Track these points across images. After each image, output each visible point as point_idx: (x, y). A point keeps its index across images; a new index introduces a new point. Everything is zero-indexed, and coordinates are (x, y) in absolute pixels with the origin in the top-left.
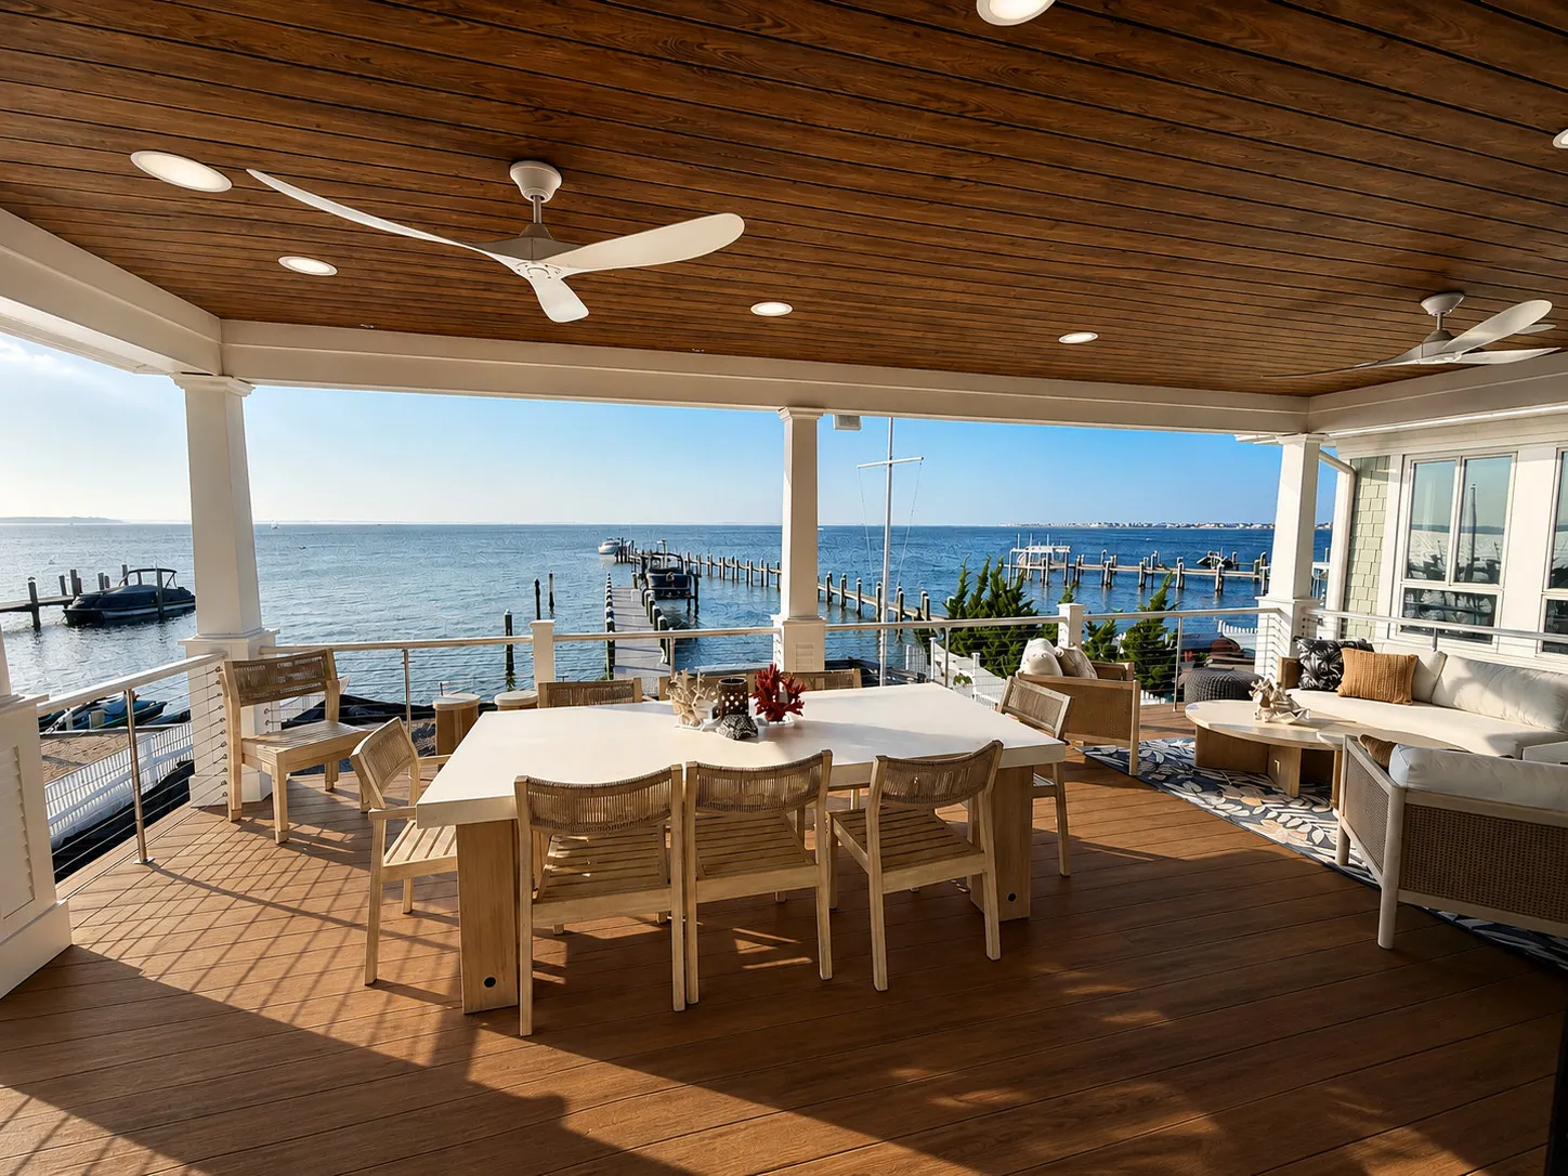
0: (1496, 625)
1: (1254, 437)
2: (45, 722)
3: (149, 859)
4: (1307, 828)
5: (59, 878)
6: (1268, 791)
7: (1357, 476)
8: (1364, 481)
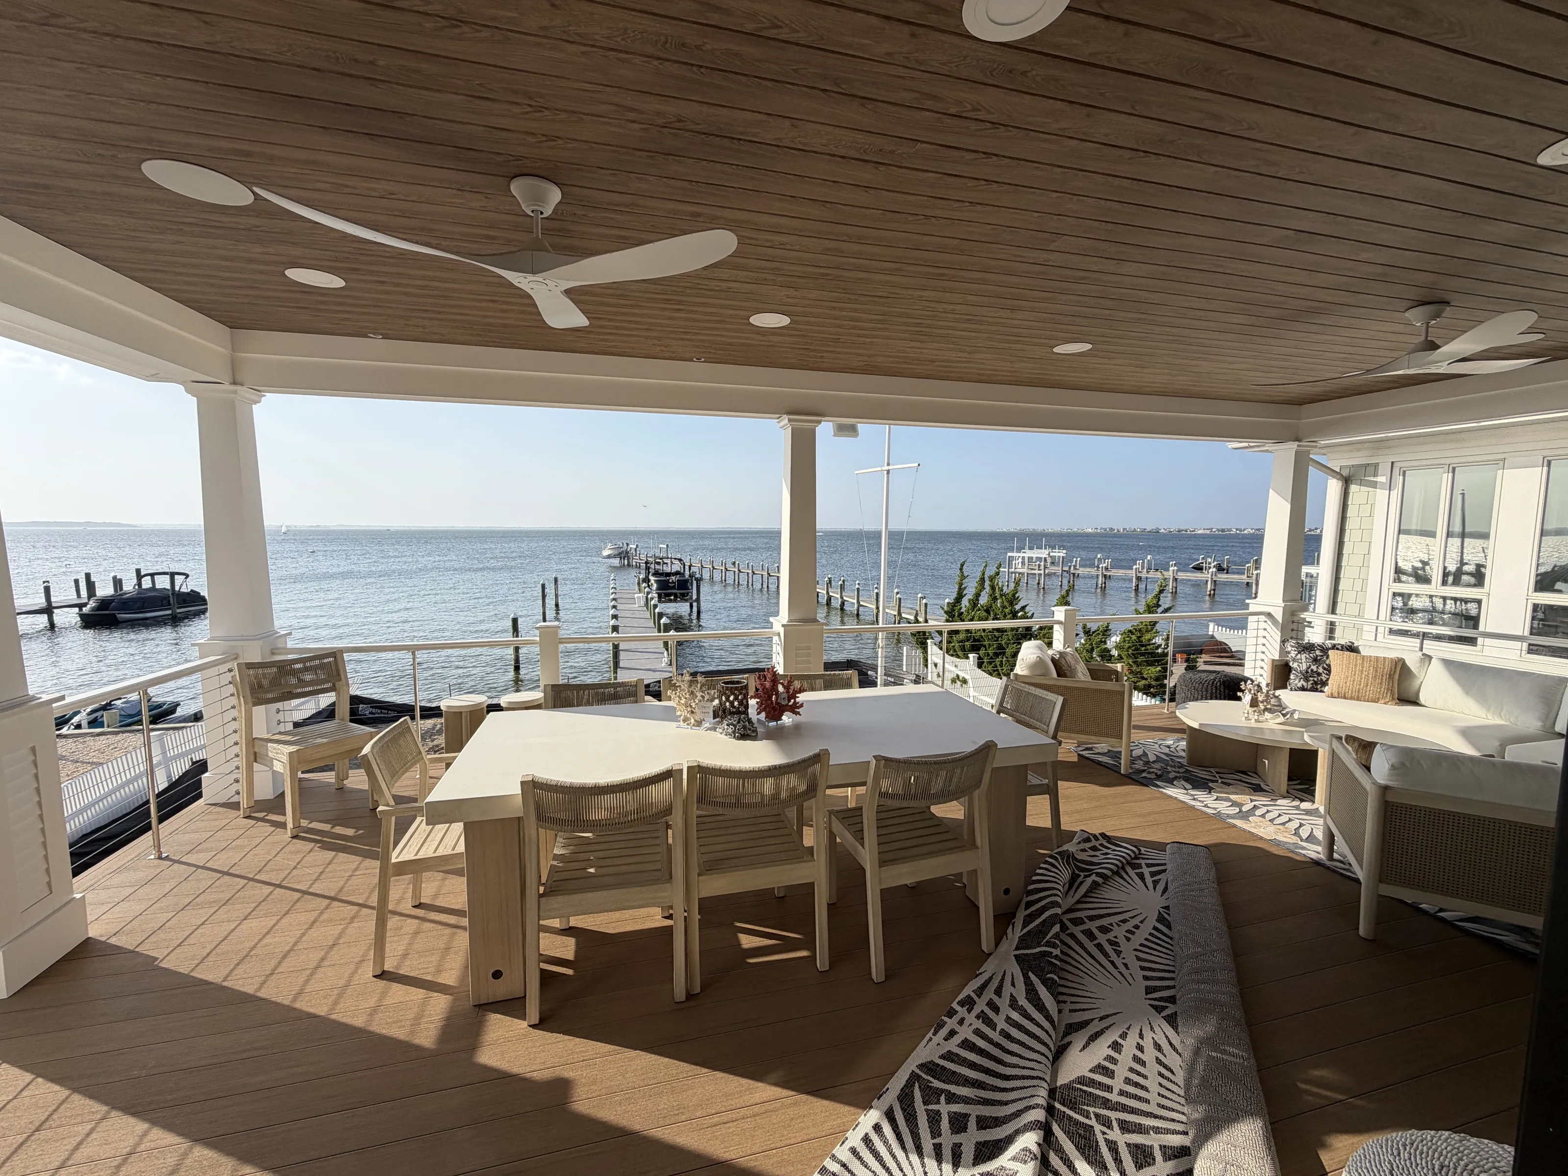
0: (1481, 628)
1: (1246, 444)
2: (62, 722)
3: (164, 855)
4: (1295, 824)
5: (76, 873)
6: (1257, 789)
7: (1347, 481)
8: (1354, 488)
